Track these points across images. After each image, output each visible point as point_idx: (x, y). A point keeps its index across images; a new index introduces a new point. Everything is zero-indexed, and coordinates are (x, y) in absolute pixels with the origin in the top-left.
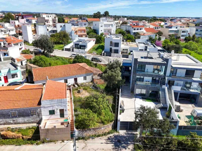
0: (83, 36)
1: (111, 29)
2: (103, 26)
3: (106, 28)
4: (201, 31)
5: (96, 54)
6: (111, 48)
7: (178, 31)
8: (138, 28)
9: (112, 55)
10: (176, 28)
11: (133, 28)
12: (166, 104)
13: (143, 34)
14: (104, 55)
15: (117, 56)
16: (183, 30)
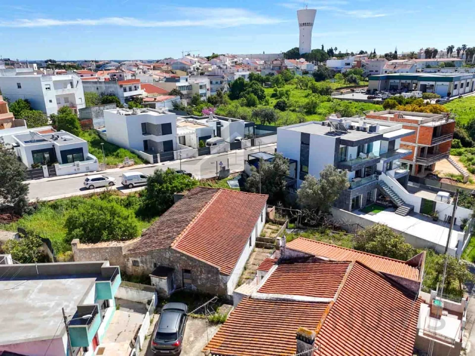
0: (5, 125)
1: (73, 95)
2: (52, 87)
3: (60, 92)
4: (217, 83)
5: (132, 165)
6: (145, 142)
7: (191, 85)
8: (130, 86)
9: (175, 157)
10: (187, 80)
11: (121, 86)
12: (405, 203)
13: (153, 99)
14: (156, 162)
15: (187, 155)
16: (200, 84)
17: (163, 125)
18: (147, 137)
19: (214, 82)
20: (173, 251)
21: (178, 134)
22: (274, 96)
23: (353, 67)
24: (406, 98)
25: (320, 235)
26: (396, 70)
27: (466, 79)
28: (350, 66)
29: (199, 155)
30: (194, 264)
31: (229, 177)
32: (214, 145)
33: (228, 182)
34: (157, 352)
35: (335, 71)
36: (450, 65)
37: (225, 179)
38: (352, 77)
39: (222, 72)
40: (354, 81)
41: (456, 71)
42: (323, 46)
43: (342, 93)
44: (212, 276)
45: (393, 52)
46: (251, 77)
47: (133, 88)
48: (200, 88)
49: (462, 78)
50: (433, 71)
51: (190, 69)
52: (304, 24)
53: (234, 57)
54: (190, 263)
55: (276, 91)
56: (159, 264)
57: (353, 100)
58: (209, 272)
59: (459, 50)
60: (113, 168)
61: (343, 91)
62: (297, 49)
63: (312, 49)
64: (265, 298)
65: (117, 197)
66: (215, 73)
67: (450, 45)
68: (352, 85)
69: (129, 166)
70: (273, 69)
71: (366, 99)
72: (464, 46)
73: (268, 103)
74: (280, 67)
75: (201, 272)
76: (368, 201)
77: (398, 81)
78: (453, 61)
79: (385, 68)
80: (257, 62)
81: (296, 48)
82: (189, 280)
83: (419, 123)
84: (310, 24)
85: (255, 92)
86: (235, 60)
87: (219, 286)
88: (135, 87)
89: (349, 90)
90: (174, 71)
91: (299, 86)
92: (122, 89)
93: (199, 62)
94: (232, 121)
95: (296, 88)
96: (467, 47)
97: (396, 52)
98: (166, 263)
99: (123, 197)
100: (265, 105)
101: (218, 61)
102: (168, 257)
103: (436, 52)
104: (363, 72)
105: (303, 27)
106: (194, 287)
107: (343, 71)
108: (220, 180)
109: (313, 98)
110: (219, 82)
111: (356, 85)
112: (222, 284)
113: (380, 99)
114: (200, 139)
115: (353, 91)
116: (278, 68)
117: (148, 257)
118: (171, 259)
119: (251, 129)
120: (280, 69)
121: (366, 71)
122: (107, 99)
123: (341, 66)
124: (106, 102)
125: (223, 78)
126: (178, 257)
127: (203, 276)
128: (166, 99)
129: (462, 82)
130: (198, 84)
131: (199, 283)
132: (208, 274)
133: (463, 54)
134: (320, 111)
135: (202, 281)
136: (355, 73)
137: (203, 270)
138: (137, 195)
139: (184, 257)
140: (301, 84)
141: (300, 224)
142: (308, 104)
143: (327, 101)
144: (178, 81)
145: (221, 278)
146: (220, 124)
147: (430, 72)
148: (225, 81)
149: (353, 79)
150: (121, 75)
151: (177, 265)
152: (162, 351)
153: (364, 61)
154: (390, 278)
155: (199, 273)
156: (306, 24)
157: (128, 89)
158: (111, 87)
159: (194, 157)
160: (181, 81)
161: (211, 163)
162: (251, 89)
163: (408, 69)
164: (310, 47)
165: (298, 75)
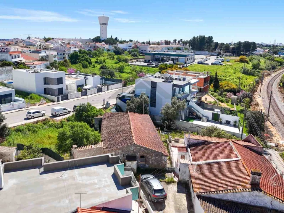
4: (61, 54)
5: (45, 103)
6: (45, 89)
7: (48, 55)
8: (15, 55)
9: (69, 98)
10: (45, 53)
11: (11, 55)
12: (204, 116)
13: (33, 64)
14: (58, 101)
15: (75, 96)
16: (54, 55)
17: (58, 79)
18: (46, 86)
19: (59, 54)
20: (136, 146)
21: (66, 84)
22: (96, 62)
23: (133, 48)
24: (168, 65)
25: (180, 134)
26: (155, 50)
27: (191, 56)
28: (131, 48)
29: (82, 96)
30: (148, 152)
31: (110, 108)
32: (88, 90)
33: (111, 110)
34: (157, 201)
35: (123, 50)
36: (178, 49)
37: (109, 109)
38: (134, 54)
39: (63, 48)
40: (136, 56)
41: (183, 52)
42: (111, 36)
43: (132, 62)
44: (159, 158)
45: (148, 41)
46: (80, 51)
47: (17, 56)
48: (54, 57)
49: (190, 55)
50: (173, 51)
51: (35, 45)
52: (103, 24)
53: (62, 40)
54: (146, 152)
55: (97, 59)
56: (126, 154)
57: (141, 65)
58: (157, 156)
59: (179, 42)
60: (34, 106)
61: (133, 60)
62: (100, 37)
63: (108, 37)
64: (201, 164)
65: (54, 122)
66: (59, 49)
67: (175, 39)
68: (135, 57)
69: (43, 104)
70: (90, 48)
71: (147, 65)
72: (181, 39)
73: (95, 66)
74: (94, 47)
75: (152, 156)
76: (186, 116)
77: (159, 56)
78: (179, 47)
79: (149, 49)
80: (78, 43)
81: (98, 37)
82: (143, 162)
83: (197, 76)
84: (106, 24)
85: (86, 60)
86: (64, 41)
87: (162, 163)
88: (18, 56)
89: (135, 60)
90: (28, 47)
91: (109, 58)
92: (11, 57)
93: (40, 41)
94: (93, 76)
95: (108, 58)
96: (183, 40)
97: (149, 41)
98: (131, 154)
99: (58, 122)
100: (93, 68)
101: (54, 42)
102: (133, 150)
103: (170, 42)
104: (139, 51)
105: (102, 26)
106: (147, 166)
107: (128, 50)
108: (106, 109)
109: (122, 64)
110: (62, 54)
111: (137, 58)
112: (164, 162)
113: (154, 65)
114: (78, 86)
115: (137, 61)
116: (93, 47)
117: (120, 151)
118: (135, 151)
119: (104, 80)
120: (95, 48)
121: (140, 50)
122: (6, 63)
123: (126, 48)
124: (5, 65)
125: (65, 51)
126: (139, 149)
127: (153, 158)
128: (40, 63)
129: (190, 57)
130: (52, 54)
131: (150, 163)
132: (156, 157)
133: (181, 44)
134: (126, 71)
135: (152, 161)
136: (135, 51)
137: (153, 155)
138: (66, 120)
139: (142, 149)
140: (110, 56)
141: (167, 130)
142: (119, 67)
143: (128, 66)
144: (41, 53)
145: (163, 158)
146: (86, 78)
147: (171, 52)
148: (66, 53)
149: (135, 54)
150: (7, 48)
151: (138, 153)
152: (159, 200)
153: (138, 45)
154: (247, 147)
155: (151, 157)
156: (104, 24)
157: (14, 57)
158: (3, 56)
159: (79, 97)
160: (42, 53)
161: (93, 100)
162: (83, 58)
163: (160, 50)
164: (107, 36)
165: (105, 51)
